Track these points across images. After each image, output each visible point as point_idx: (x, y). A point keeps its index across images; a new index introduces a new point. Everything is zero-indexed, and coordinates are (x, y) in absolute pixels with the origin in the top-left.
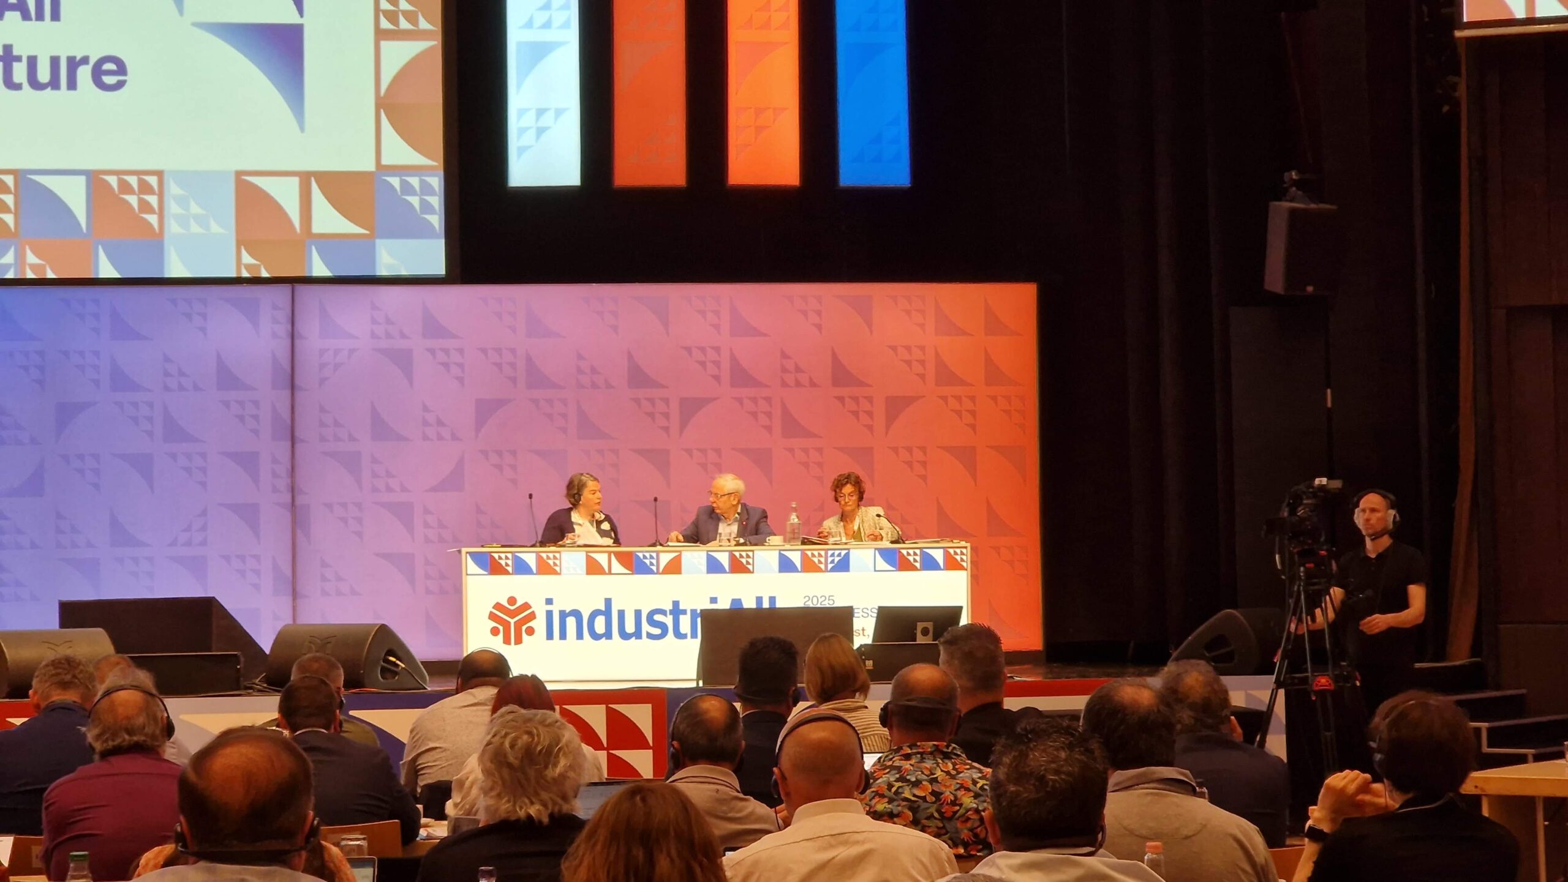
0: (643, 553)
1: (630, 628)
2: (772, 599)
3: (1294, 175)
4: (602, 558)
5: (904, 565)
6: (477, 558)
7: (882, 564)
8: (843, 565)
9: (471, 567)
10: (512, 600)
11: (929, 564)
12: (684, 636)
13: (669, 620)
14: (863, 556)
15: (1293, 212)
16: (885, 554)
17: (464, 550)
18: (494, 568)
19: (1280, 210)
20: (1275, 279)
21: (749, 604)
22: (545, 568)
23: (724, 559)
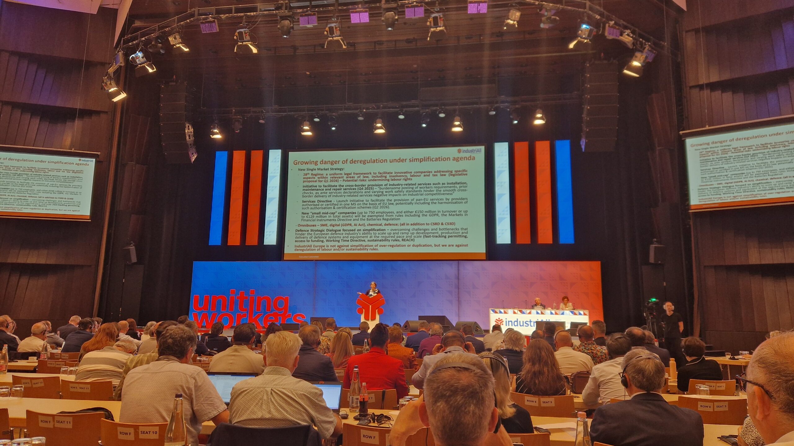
0: (524, 310)
1: (522, 324)
2: (549, 320)
3: (655, 240)
4: (516, 311)
5: (575, 314)
6: (493, 311)
7: (571, 314)
8: (563, 314)
9: (491, 312)
10: (499, 319)
11: (580, 314)
12: (532, 326)
13: (529, 323)
14: (567, 312)
15: (655, 247)
16: (572, 312)
17: (490, 309)
18: (496, 312)
19: (652, 247)
20: (652, 260)
21: (545, 320)
22: (505, 313)
23: (539, 312)
